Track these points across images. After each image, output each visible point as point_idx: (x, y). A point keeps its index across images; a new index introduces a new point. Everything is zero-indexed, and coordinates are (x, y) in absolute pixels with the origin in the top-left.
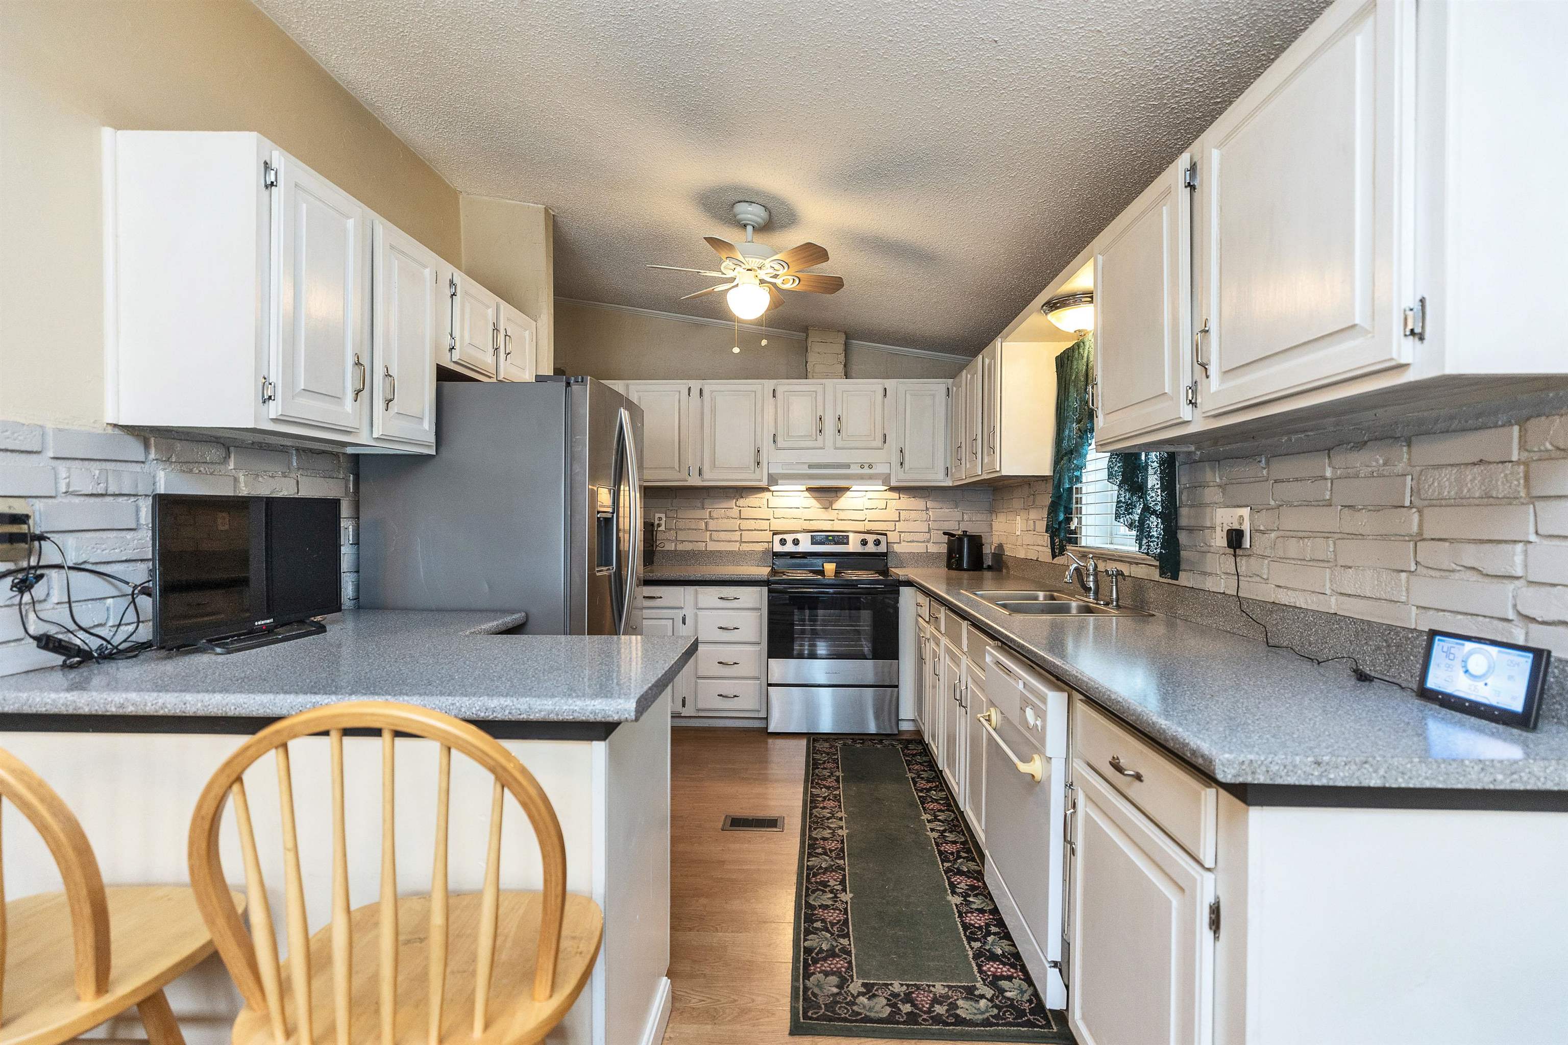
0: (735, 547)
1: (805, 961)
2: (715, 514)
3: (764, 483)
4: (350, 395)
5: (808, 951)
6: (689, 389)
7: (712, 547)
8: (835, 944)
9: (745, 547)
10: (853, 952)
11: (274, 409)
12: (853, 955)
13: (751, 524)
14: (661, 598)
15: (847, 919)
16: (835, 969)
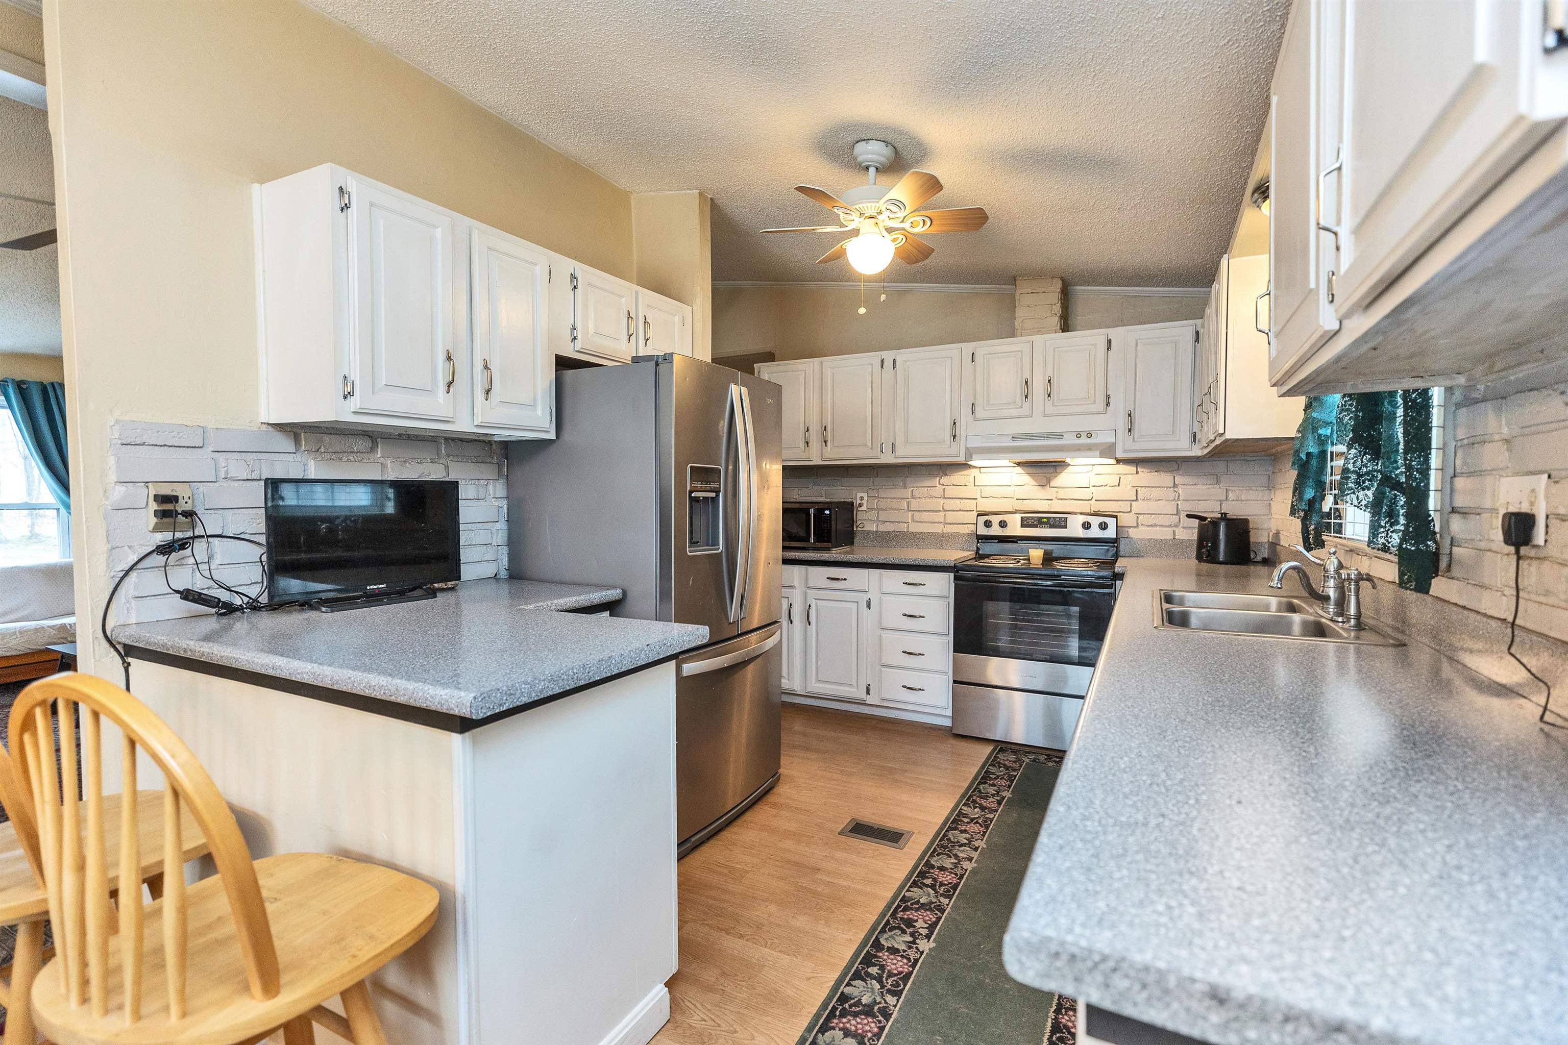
0: (938, 529)
1: (834, 1009)
2: (917, 493)
3: (962, 459)
4: (442, 387)
5: (844, 998)
6: (882, 361)
7: (914, 528)
8: (878, 999)
9: (950, 529)
10: (894, 1016)
11: (354, 403)
12: (891, 1020)
13: (953, 504)
14: (845, 579)
15: (911, 973)
16: (860, 1031)
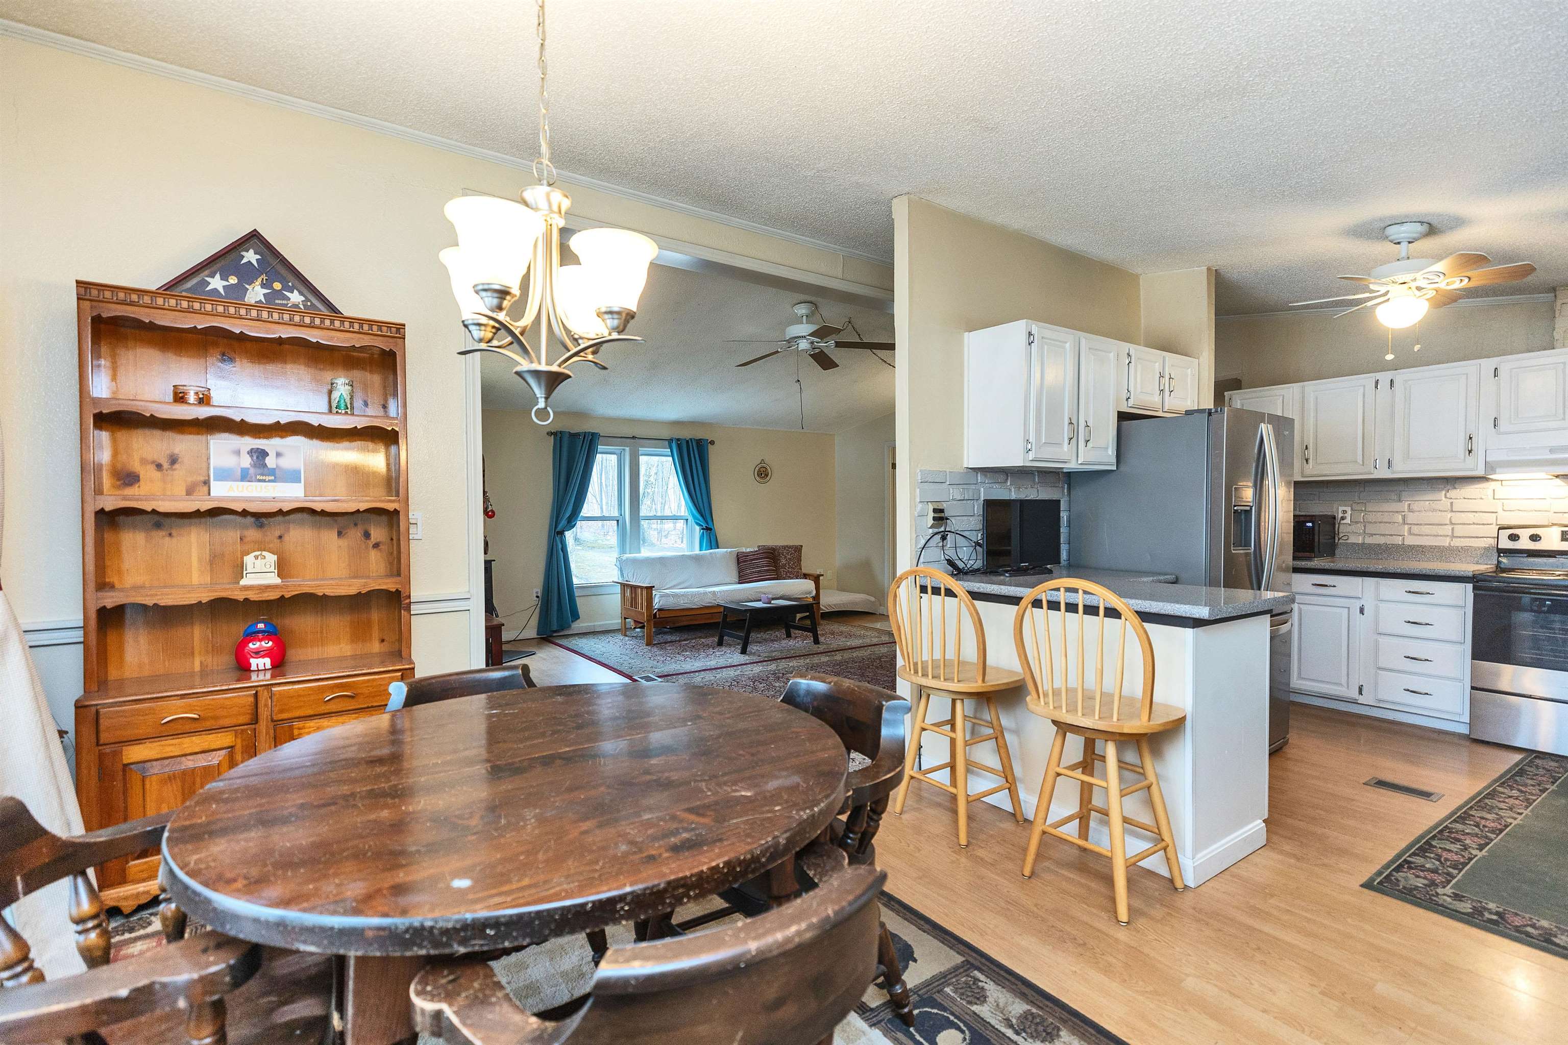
0: (1446, 542)
2: (1415, 506)
3: (1480, 472)
4: (1066, 441)
6: (1377, 382)
7: (1410, 541)
9: (1457, 543)
11: (1031, 455)
13: (1464, 517)
14: (1334, 586)
